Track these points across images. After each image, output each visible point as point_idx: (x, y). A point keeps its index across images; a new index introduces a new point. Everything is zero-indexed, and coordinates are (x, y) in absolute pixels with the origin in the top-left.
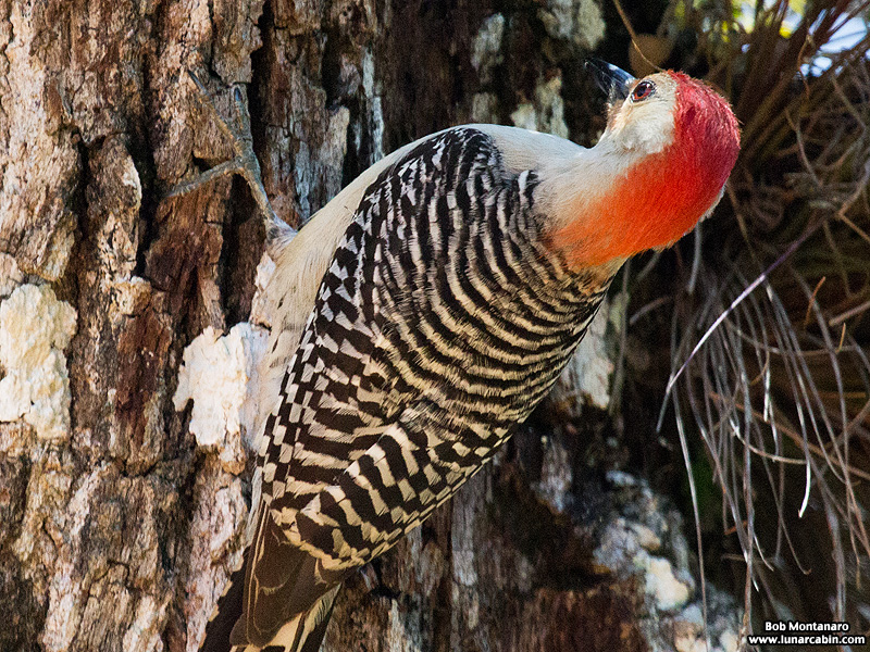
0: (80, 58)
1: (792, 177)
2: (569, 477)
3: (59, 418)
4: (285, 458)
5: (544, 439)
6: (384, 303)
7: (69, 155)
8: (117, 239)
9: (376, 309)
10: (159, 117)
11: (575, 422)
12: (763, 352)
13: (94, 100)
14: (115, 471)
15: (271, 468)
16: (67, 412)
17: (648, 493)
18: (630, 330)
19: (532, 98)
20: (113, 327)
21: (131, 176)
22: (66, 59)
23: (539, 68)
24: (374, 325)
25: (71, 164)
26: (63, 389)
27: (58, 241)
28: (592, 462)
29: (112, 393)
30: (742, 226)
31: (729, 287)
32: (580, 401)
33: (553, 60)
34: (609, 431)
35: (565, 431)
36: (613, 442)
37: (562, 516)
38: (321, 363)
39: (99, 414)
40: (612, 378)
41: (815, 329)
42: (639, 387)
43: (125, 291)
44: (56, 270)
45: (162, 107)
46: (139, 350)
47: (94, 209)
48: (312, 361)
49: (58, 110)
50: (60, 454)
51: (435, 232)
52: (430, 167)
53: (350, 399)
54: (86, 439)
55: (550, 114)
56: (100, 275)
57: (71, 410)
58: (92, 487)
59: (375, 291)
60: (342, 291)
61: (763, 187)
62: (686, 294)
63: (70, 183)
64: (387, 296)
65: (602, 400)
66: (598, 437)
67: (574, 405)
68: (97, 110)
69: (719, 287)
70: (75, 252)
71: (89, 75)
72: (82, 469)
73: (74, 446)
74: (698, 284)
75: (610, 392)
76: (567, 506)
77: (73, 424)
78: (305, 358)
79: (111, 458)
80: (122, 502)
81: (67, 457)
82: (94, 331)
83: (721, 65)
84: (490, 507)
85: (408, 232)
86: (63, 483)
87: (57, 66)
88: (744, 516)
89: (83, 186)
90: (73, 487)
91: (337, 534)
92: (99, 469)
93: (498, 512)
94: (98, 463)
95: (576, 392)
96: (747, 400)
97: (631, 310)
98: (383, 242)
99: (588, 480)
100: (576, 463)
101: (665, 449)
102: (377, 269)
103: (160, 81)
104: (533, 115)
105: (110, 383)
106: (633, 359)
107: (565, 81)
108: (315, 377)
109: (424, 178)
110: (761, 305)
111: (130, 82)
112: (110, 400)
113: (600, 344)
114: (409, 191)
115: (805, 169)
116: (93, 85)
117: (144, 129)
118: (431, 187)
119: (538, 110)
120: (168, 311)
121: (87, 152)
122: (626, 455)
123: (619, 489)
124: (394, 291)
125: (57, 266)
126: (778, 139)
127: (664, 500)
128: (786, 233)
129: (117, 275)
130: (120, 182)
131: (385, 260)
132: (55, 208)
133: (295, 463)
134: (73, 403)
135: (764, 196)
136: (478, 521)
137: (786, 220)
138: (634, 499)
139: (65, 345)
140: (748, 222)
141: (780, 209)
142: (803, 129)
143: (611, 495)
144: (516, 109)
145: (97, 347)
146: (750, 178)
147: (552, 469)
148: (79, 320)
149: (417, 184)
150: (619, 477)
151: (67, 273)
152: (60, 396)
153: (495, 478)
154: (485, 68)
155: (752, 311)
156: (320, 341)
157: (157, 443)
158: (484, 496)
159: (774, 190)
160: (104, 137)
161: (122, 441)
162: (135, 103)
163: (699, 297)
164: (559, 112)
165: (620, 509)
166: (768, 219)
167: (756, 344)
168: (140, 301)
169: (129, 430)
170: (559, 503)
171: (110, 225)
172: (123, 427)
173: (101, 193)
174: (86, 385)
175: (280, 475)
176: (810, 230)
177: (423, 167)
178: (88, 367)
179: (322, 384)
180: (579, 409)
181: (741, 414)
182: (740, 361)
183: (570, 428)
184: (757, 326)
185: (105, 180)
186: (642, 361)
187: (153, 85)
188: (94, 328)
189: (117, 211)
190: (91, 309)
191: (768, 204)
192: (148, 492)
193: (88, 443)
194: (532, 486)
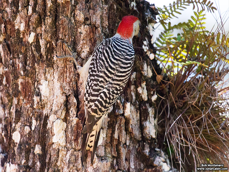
0: (66, 81)
1: (185, 98)
2: (149, 150)
3: (64, 142)
4: (89, 99)
5: (145, 143)
6: (100, 68)
7: (64, 98)
8: (73, 111)
9: (99, 70)
10: (79, 91)
11: (150, 140)
12: (181, 127)
13: (68, 88)
14: (74, 150)
15: (87, 102)
16: (65, 141)
17: (162, 152)
18: (158, 124)
19: (141, 86)
20: (73, 126)
21: (75, 101)
22: (63, 81)
23: (142, 81)
24: (99, 72)
25: (65, 99)
26: (64, 137)
27: (63, 112)
28: (153, 147)
29: (73, 137)
30: (176, 107)
31: (175, 117)
32: (150, 137)
33: (144, 79)
34: (155, 142)
35: (148, 142)
36: (156, 144)
37: (148, 156)
38: (92, 81)
39: (71, 141)
40: (155, 133)
41: (189, 123)
42: (160, 134)
43: (74, 120)
44: (63, 117)
45: (80, 89)
46: (77, 130)
47: (69, 107)
48: (90, 82)
49: (62, 90)
50: (64, 148)
51: (106, 54)
52: (103, 45)
53: (98, 86)
54: (68, 145)
55: (144, 89)
56: (70, 117)
57: (66, 140)
58: (70, 153)
59: (98, 67)
60: (93, 69)
61: (179, 100)
62: (167, 118)
63: (65, 102)
64: (101, 67)
65: (154, 136)
66: (153, 143)
67: (149, 137)
68: (69, 90)
69: (173, 117)
70: (66, 114)
71: (67, 84)
72: (68, 150)
73: (67, 146)
74: (169, 116)
75: (155, 135)
76: (149, 154)
77: (66, 143)
78: (89, 82)
79: (73, 148)
80: (75, 156)
81: (65, 148)
82: (69, 127)
83: (172, 80)
84: (136, 155)
85: (102, 56)
86: (65, 153)
87: (62, 83)
88: (179, 155)
89: (67, 103)
90: (67, 153)
91: (98, 110)
92: (71, 150)
93: (137, 156)
94: (71, 149)
95: (150, 135)
96: (179, 136)
97: (158, 121)
98: (98, 59)
99: (152, 150)
100: (150, 147)
101: (164, 144)
102: (98, 63)
103: (79, 85)
104: (141, 89)
105: (72, 135)
106: (159, 130)
107: (146, 83)
108: (91, 84)
109: (102, 47)
110: (180, 120)
111: (74, 85)
112: (73, 139)
113: (154, 127)
114: (101, 50)
115: (187, 97)
116: (68, 85)
117: (77, 93)
118: (104, 48)
119: (142, 88)
120: (82, 123)
121: (67, 97)
122: (158, 145)
123: (157, 151)
124: (102, 66)
125: (63, 116)
126: (182, 92)
127: (165, 153)
128: (184, 108)
129: (73, 117)
130: (73, 102)
131: (99, 62)
132: (62, 106)
133: (91, 100)
134: (66, 139)
135: (180, 101)
136: (134, 157)
137: (184, 105)
138: (160, 153)
139: (65, 130)
140: (177, 106)
141: (182, 103)
142: (186, 90)
143: (156, 152)
144: (138, 88)
145: (70, 130)
146: (177, 98)
147: (146, 148)
148: (67, 125)
149: (102, 48)
150: (157, 149)
151: (65, 117)
152: (64, 138)
153: (137, 150)
154: (133, 81)
155: (179, 121)
156: (91, 78)
157: (81, 145)
158: (135, 153)
159: (181, 100)
160: (70, 94)
161: (75, 145)
162: (75, 88)
163: (170, 119)
164: (145, 88)
165: (158, 155)
166: (180, 105)
167: (180, 126)
168: (77, 121)
169: (76, 144)
170: (147, 154)
171: (71, 109)
172: (75, 143)
173: (70, 104)
174: (68, 136)
175: (88, 103)
176: (188, 107)
177: (102, 46)
178: (68, 133)
179: (93, 85)
180: (150, 138)
181: (178, 138)
182: (177, 129)
183: (149, 141)
184: (180, 123)
185: (71, 101)
186: (160, 130)
187: (78, 85)
188: (69, 126)
189: (73, 107)
190: (69, 123)
191: (180, 103)
192: (79, 154)
193: (69, 146)
194: (143, 151)
